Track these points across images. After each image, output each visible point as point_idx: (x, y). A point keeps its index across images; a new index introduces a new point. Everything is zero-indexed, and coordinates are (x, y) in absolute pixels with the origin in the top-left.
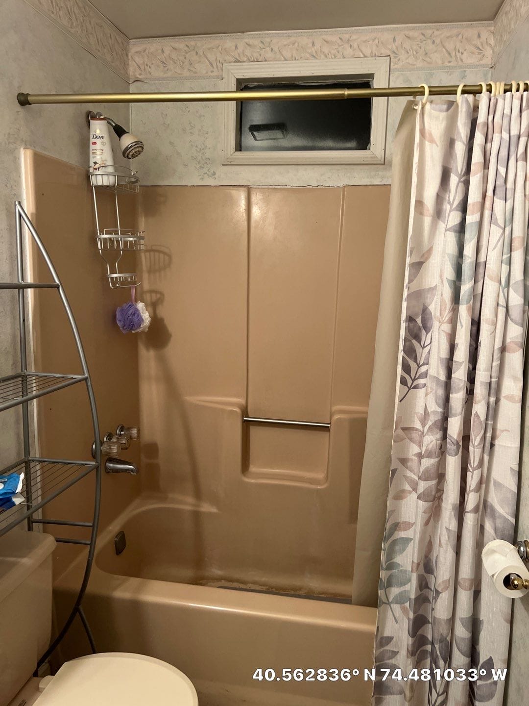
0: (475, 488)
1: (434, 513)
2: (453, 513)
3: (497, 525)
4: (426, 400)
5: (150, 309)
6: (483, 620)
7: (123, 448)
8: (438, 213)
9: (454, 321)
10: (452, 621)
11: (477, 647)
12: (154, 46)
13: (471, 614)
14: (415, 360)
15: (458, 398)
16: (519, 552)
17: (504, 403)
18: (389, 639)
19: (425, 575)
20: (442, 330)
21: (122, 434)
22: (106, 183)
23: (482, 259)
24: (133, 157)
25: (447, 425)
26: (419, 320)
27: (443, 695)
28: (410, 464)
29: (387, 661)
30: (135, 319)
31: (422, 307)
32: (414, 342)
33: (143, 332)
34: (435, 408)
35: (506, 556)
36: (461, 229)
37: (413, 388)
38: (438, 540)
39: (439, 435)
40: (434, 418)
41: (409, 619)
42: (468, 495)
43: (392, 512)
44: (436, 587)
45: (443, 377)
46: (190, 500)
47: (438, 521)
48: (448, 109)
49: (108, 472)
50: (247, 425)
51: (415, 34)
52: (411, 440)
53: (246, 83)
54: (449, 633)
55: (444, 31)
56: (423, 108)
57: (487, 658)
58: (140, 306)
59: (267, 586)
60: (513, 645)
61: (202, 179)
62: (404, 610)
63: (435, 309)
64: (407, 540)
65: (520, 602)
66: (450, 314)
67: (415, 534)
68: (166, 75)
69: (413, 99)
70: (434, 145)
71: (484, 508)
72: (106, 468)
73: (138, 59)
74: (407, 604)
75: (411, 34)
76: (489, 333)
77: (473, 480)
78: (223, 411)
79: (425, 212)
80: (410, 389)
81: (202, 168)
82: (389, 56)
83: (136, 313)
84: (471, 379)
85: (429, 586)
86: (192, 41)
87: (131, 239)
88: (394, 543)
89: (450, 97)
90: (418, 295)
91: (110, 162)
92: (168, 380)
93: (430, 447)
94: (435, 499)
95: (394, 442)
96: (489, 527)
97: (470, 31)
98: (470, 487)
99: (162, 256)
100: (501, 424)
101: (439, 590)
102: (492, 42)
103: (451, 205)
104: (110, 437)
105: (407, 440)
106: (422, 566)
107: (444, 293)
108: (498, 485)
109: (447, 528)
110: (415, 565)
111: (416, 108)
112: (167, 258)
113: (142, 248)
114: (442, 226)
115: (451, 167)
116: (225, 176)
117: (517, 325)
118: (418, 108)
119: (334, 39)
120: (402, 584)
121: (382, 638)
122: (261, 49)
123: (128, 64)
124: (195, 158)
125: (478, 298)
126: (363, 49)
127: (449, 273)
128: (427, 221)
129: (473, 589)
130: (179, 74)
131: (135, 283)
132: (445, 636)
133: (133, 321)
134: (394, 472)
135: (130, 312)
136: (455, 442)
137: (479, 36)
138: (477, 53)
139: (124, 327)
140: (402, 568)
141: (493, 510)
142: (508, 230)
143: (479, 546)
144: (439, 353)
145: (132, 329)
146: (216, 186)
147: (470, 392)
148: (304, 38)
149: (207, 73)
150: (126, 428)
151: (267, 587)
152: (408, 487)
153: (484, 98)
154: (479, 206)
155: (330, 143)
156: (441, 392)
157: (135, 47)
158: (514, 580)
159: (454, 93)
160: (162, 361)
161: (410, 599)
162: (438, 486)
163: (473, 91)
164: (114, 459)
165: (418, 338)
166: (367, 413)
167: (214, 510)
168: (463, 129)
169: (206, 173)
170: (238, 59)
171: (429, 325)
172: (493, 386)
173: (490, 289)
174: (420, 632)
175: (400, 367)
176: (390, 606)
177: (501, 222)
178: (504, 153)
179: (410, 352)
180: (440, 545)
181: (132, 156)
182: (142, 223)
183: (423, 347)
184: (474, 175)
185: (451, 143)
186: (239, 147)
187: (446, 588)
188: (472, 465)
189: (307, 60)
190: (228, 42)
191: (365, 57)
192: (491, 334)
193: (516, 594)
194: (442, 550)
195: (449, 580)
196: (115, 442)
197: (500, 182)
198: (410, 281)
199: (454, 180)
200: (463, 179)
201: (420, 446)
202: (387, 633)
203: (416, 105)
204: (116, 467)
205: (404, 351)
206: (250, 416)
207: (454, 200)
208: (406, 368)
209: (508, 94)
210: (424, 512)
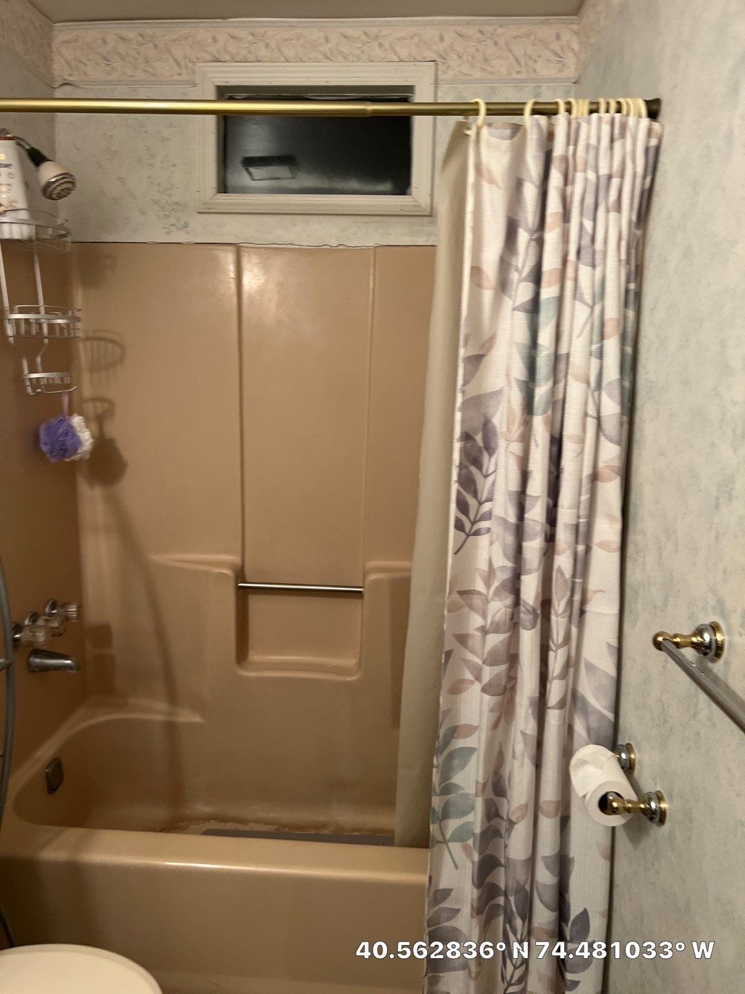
0: (560, 674)
1: (505, 711)
2: (530, 711)
3: (590, 724)
4: (490, 551)
5: (94, 426)
6: (573, 858)
7: (55, 634)
8: (503, 285)
9: (526, 439)
10: (531, 862)
11: (566, 896)
12: (91, 33)
13: (557, 849)
14: (475, 494)
15: (533, 547)
16: (620, 760)
17: (597, 552)
18: (447, 893)
19: (495, 798)
20: (511, 452)
21: (54, 613)
22: (16, 236)
23: (563, 350)
24: (60, 197)
25: (519, 584)
26: (479, 438)
27: (522, 968)
28: (470, 642)
29: (445, 924)
30: (69, 442)
31: (482, 420)
32: (473, 469)
33: (81, 459)
34: (503, 562)
35: (601, 768)
36: (534, 307)
37: (472, 535)
38: (511, 750)
39: (509, 600)
40: (502, 576)
41: (473, 862)
42: (551, 683)
43: (448, 712)
44: (510, 816)
45: (512, 519)
46: (162, 706)
47: (512, 721)
48: (513, 136)
49: (32, 671)
50: (243, 595)
51: (471, 31)
52: (471, 607)
53: (231, 92)
54: (527, 880)
55: (510, 29)
56: (478, 134)
57: (580, 910)
58: (77, 421)
59: (277, 824)
60: (615, 892)
61: (168, 233)
62: (467, 850)
63: (501, 423)
64: (470, 751)
65: (622, 830)
66: (521, 429)
67: (479, 742)
68: (109, 78)
69: (464, 121)
70: (494, 187)
71: (573, 700)
72: (29, 665)
73: (68, 53)
74: (470, 842)
75: (464, 30)
76: (575, 455)
77: (556, 662)
78: (207, 574)
79: (485, 283)
80: (468, 535)
81: (167, 216)
82: (434, 61)
83: (70, 432)
84: (552, 519)
85: (501, 814)
86: (149, 28)
87: (60, 321)
88: (451, 756)
89: (515, 119)
90: (477, 403)
91: (21, 203)
92: (124, 530)
93: (498, 617)
94: (506, 691)
95: (449, 611)
96: (579, 728)
97: (546, 30)
98: (553, 672)
99: (110, 345)
100: (594, 582)
101: (514, 819)
102: (576, 46)
103: (520, 273)
104: (34, 617)
105: (466, 609)
106: (489, 787)
107: (512, 399)
108: (591, 668)
109: (523, 733)
110: (480, 786)
111: (468, 132)
112: (117, 349)
113: (80, 334)
114: (508, 303)
115: (519, 219)
116: (203, 229)
117: (611, 442)
118: (472, 133)
119: (356, 33)
120: (464, 813)
121: (437, 891)
122: (251, 44)
123: (52, 60)
124: (157, 202)
125: (558, 405)
126: (399, 50)
127: (518, 370)
128: (488, 296)
129: (559, 815)
130: (131, 76)
131: (69, 386)
132: (522, 883)
133: (65, 444)
134: (449, 654)
135: (60, 431)
136: (530, 609)
137: (558, 37)
138: (555, 62)
139: (52, 452)
140: (462, 791)
141: (585, 703)
142: (597, 308)
143: (567, 753)
144: (506, 484)
145: (64, 456)
146: (189, 244)
147: (550, 539)
148: (313, 30)
149: (172, 76)
150: (59, 604)
151: (277, 827)
152: (468, 676)
153: (561, 120)
154: (556, 277)
155: (354, 184)
156: (510, 539)
157: (63, 34)
158: (613, 801)
159: (520, 112)
160: (114, 504)
161: (474, 834)
162: (510, 671)
163: (548, 111)
164: (42, 651)
165: (477, 463)
166: (409, 570)
167: (196, 719)
168: (533, 165)
169: (173, 225)
170: (217, 56)
171: (493, 445)
172: (582, 529)
173: (575, 393)
174: (489, 880)
175: (453, 506)
176: (447, 846)
177: (588, 297)
178: (590, 200)
179: (468, 483)
180: (514, 757)
181: (58, 196)
182: (79, 297)
183: (486, 476)
184: (551, 230)
185: (517, 186)
186: (223, 187)
187: (523, 817)
188: (555, 641)
189: (319, 62)
190: (202, 31)
191: (401, 61)
192: (577, 456)
193: (616, 821)
194: (517, 764)
195: (527, 805)
196: (41, 626)
197: (586, 241)
198: (466, 383)
199: (523, 237)
200: (535, 236)
201: (484, 616)
202: (444, 884)
203: (469, 129)
204: (46, 663)
205: (460, 482)
206: (248, 581)
207: (523, 266)
208: (463, 506)
209: (595, 115)
210: (492, 710)
